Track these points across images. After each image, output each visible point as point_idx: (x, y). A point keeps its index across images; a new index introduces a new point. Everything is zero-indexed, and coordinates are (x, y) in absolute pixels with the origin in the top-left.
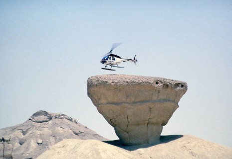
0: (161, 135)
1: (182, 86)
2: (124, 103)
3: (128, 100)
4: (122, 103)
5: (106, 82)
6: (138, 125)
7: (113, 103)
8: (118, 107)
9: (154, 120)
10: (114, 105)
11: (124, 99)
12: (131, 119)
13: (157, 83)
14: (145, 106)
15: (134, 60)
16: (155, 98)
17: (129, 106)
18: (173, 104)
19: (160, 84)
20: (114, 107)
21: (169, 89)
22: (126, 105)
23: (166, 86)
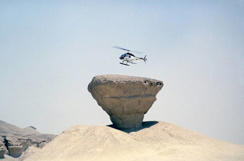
0: (143, 121)
1: (160, 84)
2: (123, 97)
3: (125, 95)
4: (120, 97)
5: (112, 81)
6: (129, 114)
7: (114, 98)
8: (117, 101)
9: (140, 110)
10: (115, 99)
11: (122, 95)
12: (125, 109)
13: (145, 82)
14: (136, 100)
15: (145, 59)
16: (143, 93)
17: (126, 100)
18: (154, 98)
19: (147, 83)
20: (114, 100)
21: (152, 87)
22: (123, 99)
23: (151, 84)
